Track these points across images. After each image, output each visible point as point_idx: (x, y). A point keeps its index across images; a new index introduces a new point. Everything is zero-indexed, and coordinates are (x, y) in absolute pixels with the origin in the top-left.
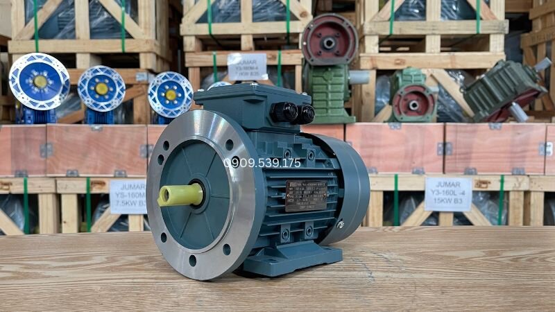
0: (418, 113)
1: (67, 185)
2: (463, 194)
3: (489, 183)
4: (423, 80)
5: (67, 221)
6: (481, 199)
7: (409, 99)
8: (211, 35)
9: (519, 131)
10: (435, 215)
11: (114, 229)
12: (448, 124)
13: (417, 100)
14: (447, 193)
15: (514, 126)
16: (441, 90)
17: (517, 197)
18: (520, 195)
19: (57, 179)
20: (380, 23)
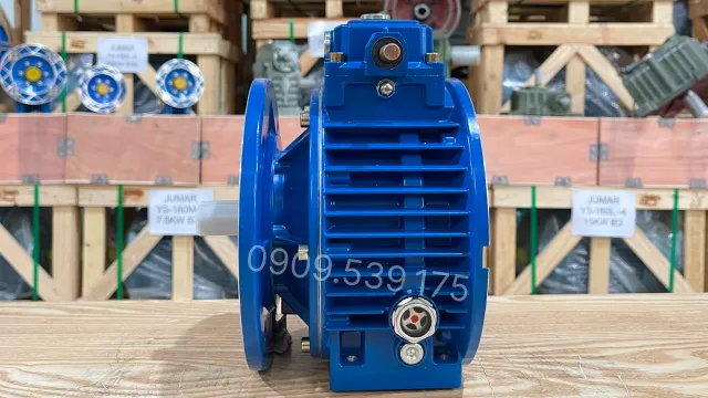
1: (91, 195)
2: (624, 212)
3: (659, 198)
5: (90, 243)
6: (648, 219)
10: (586, 242)
11: (157, 257)
12: (603, 119)
14: (602, 211)
15: (691, 123)
16: (590, 73)
17: (695, 218)
18: (700, 216)
19: (78, 186)
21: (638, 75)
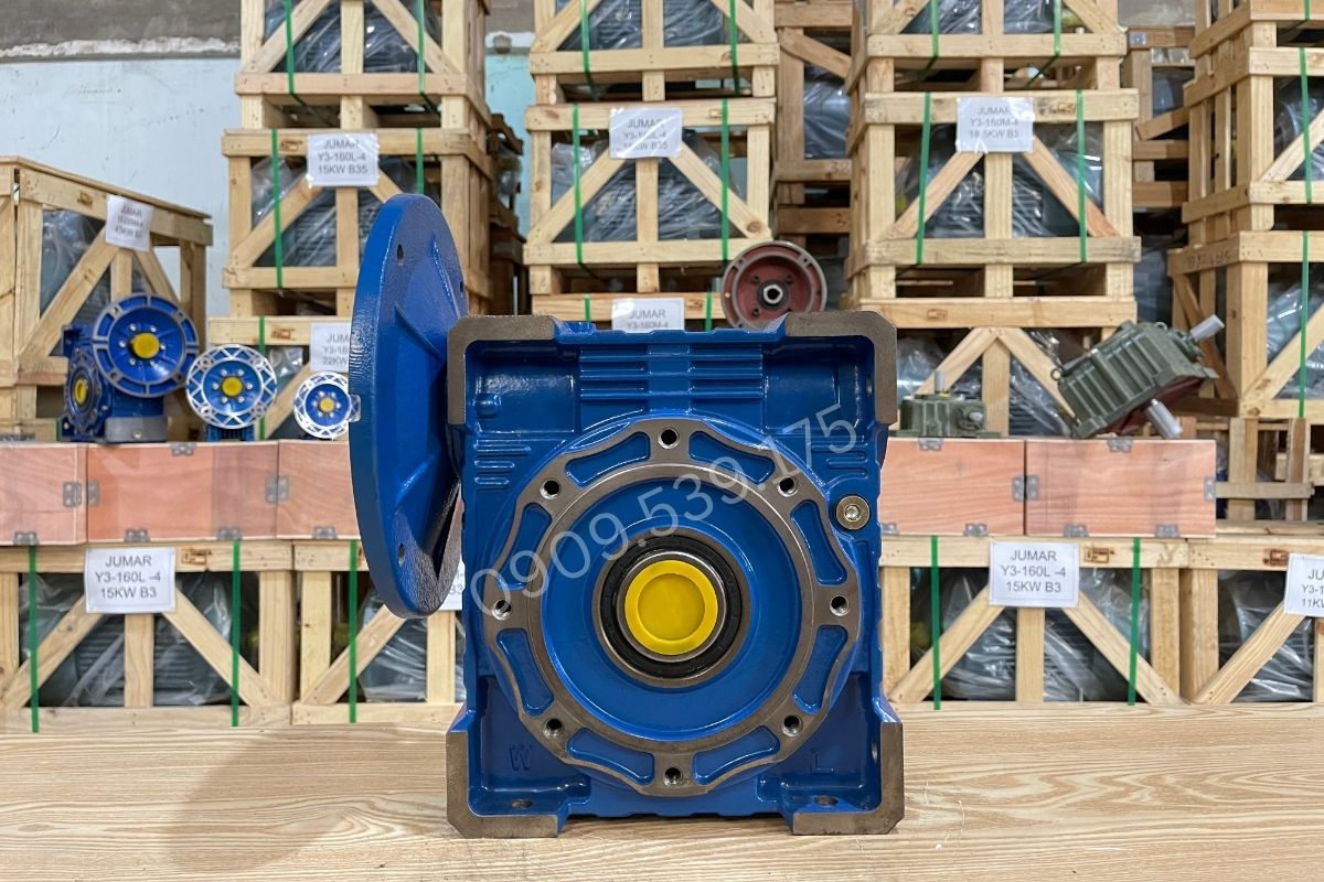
1: (312, 556)
2: (1063, 573)
3: (1112, 553)
5: (311, 623)
6: (1098, 582)
8: (580, 264)
9: (1165, 456)
10: (1011, 614)
14: (1032, 571)
15: (1156, 446)
16: (1016, 366)
17: (1166, 580)
18: (1172, 577)
19: (295, 543)
20: (899, 243)
21: (1079, 377)
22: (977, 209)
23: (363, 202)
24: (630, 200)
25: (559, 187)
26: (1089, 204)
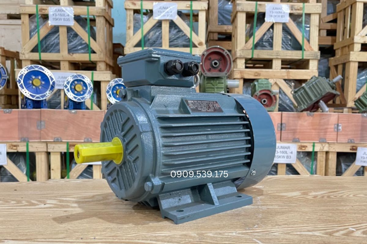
0: (267, 106)
1: (54, 147)
2: (292, 153)
3: (307, 147)
4: (270, 87)
5: (54, 169)
6: (302, 156)
7: (262, 98)
9: (323, 117)
10: (276, 165)
11: (85, 174)
12: (285, 113)
13: (266, 98)
14: (283, 152)
15: (321, 114)
16: (281, 91)
17: (322, 155)
18: (323, 154)
19: (48, 143)
20: (246, 51)
21: (299, 93)
22: (271, 41)
23: (69, 31)
24: (160, 34)
25: (136, 29)
26: (305, 41)
